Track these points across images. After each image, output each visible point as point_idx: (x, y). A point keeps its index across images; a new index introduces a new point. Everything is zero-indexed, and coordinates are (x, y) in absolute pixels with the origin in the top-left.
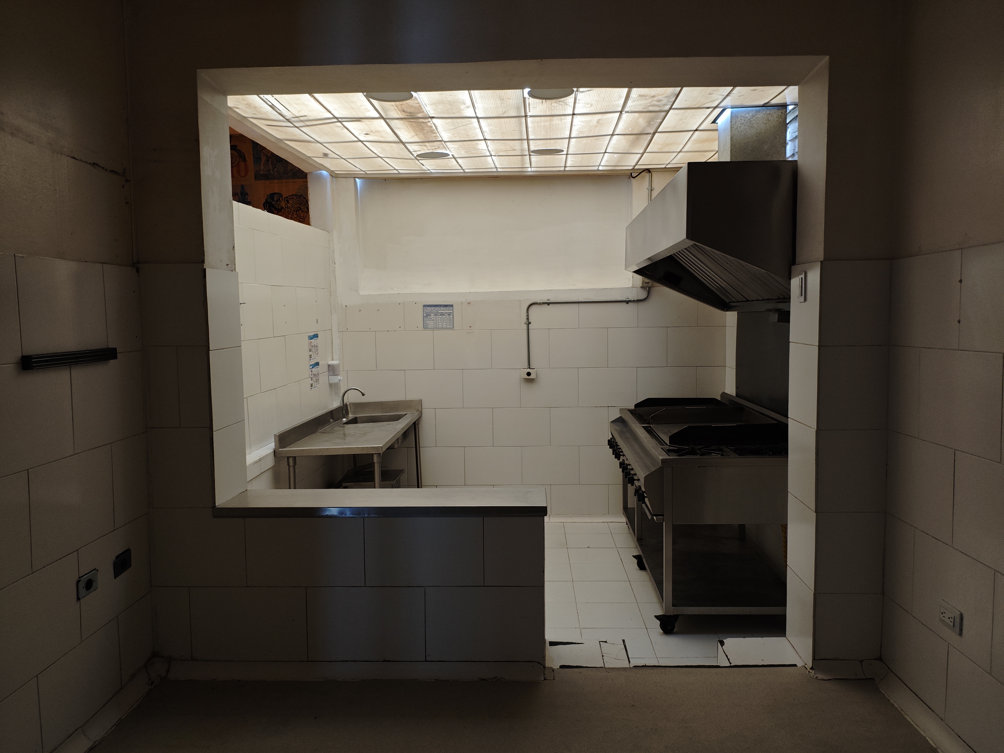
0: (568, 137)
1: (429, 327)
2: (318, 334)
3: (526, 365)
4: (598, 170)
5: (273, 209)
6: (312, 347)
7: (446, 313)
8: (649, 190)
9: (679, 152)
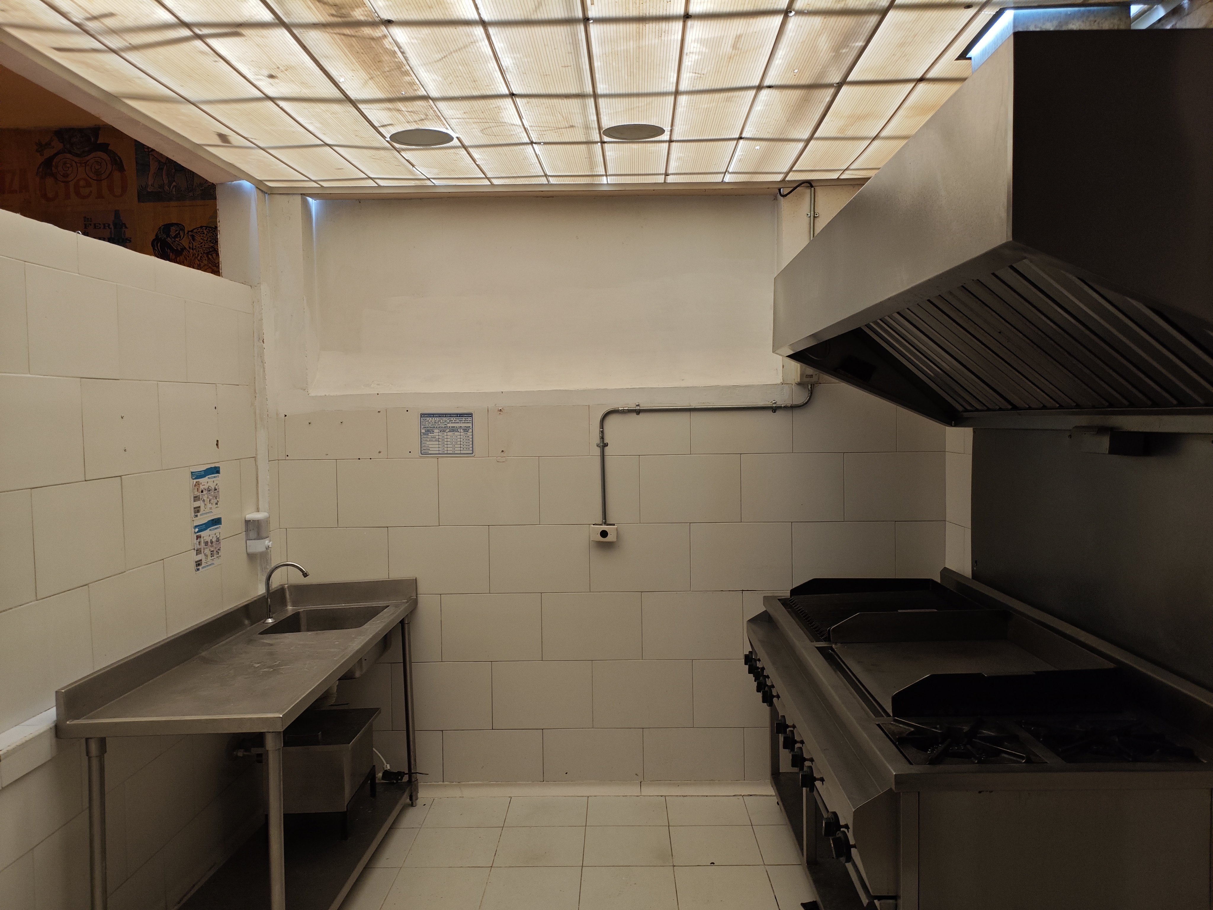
0: (674, 90)
1: (430, 452)
2: (219, 467)
3: (599, 519)
4: (723, 182)
5: (169, 250)
6: (202, 492)
7: (460, 427)
8: (810, 217)
9: (874, 139)
